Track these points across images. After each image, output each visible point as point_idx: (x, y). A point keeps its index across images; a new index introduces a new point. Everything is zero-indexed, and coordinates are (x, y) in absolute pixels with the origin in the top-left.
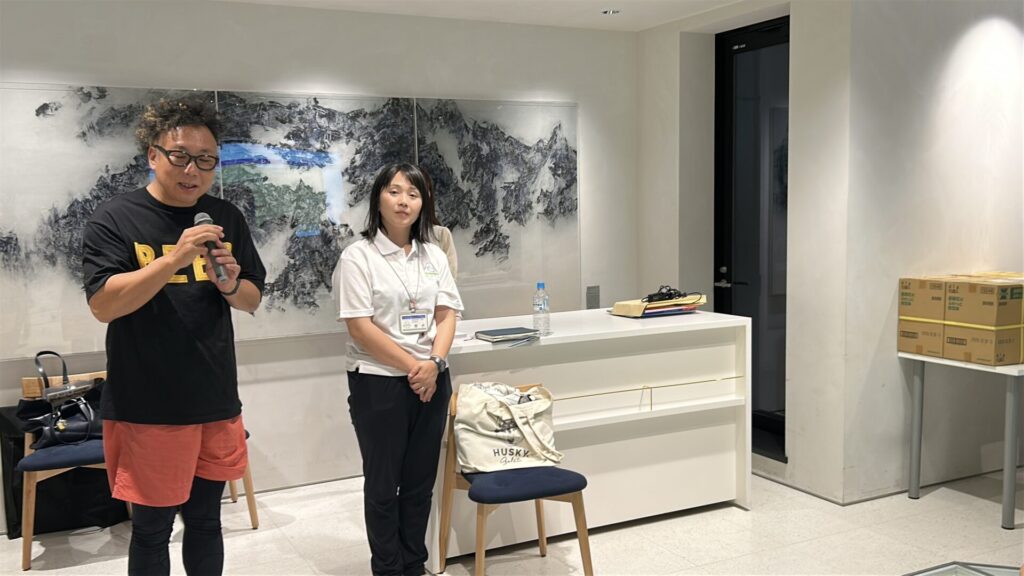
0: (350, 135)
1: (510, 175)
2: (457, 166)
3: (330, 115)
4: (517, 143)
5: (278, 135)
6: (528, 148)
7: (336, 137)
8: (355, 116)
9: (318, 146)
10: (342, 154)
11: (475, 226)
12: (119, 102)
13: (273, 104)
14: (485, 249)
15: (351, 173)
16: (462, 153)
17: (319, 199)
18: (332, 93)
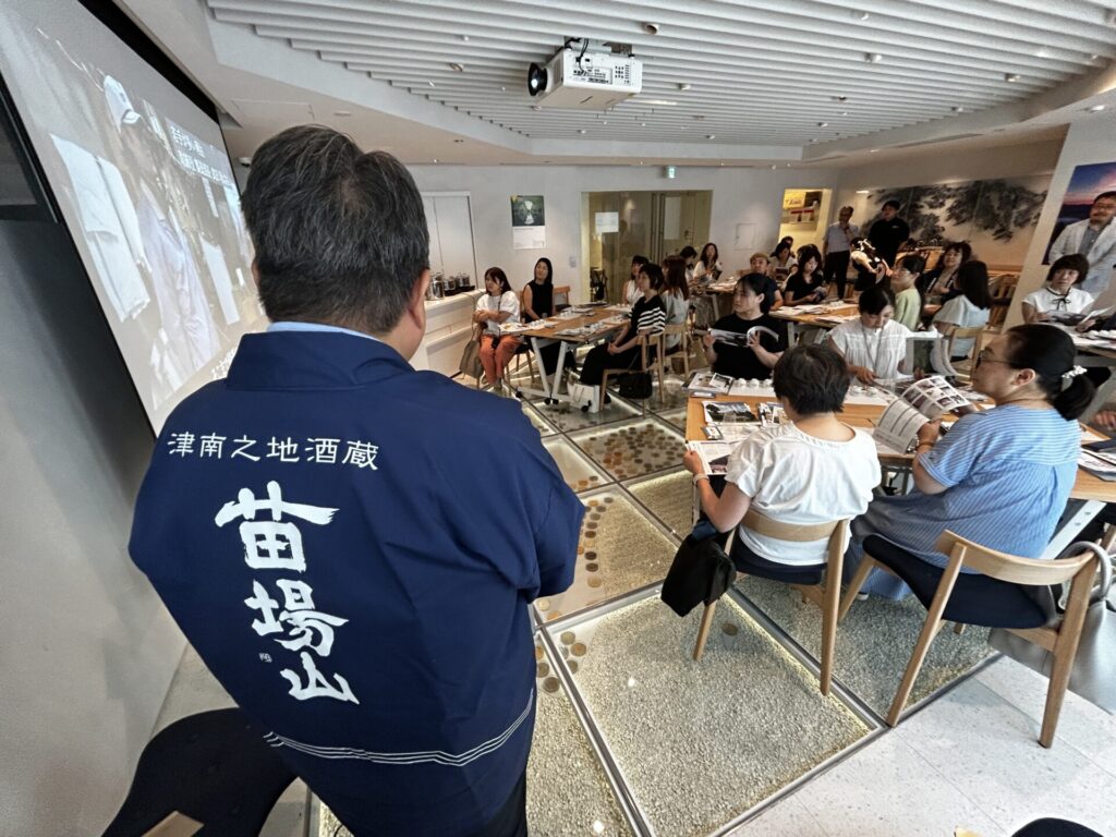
0: (954, 196)
1: (1023, 207)
2: (996, 204)
3: (949, 190)
4: (1029, 193)
5: (929, 199)
6: (1036, 195)
7: (949, 197)
8: (958, 189)
9: (941, 201)
10: (949, 203)
11: (997, 227)
12: (886, 193)
13: (930, 189)
14: (999, 238)
15: (950, 209)
16: (1001, 199)
17: (936, 219)
18: (952, 182)
